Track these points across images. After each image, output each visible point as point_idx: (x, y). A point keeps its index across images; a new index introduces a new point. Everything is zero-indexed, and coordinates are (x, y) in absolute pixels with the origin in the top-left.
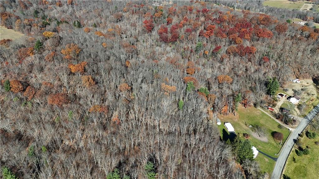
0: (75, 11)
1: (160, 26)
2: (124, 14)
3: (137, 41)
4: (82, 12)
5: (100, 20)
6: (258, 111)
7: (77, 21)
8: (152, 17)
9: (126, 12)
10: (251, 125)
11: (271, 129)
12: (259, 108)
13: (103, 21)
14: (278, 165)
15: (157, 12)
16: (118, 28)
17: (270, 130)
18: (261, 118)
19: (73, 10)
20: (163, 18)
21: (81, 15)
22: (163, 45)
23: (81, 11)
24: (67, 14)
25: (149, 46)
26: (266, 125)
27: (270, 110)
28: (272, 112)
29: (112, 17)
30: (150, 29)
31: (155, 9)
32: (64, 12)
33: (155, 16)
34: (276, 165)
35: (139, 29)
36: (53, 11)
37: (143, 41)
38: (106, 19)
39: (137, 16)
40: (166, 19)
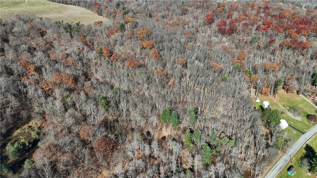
0: (148, 5)
1: (220, 20)
2: (189, 9)
3: (197, 31)
4: (153, 6)
5: (168, 13)
6: (299, 98)
7: (149, 13)
8: (214, 12)
9: (191, 6)
10: (289, 107)
11: (308, 112)
12: (301, 95)
13: (170, 14)
14: (305, 137)
15: (219, 7)
16: (182, 19)
17: (306, 113)
18: (300, 103)
19: (146, 4)
20: (224, 12)
21: (152, 8)
22: (220, 36)
23: (153, 4)
24: (142, 7)
25: (207, 36)
26: (303, 109)
27: (312, 98)
28: (313, 100)
29: (179, 11)
30: (210, 21)
31: (218, 4)
32: (139, 5)
33: (216, 11)
34: (302, 137)
35: (200, 21)
36: (131, 4)
37: (203, 32)
38: (173, 12)
39: (200, 11)
40: (227, 13)
